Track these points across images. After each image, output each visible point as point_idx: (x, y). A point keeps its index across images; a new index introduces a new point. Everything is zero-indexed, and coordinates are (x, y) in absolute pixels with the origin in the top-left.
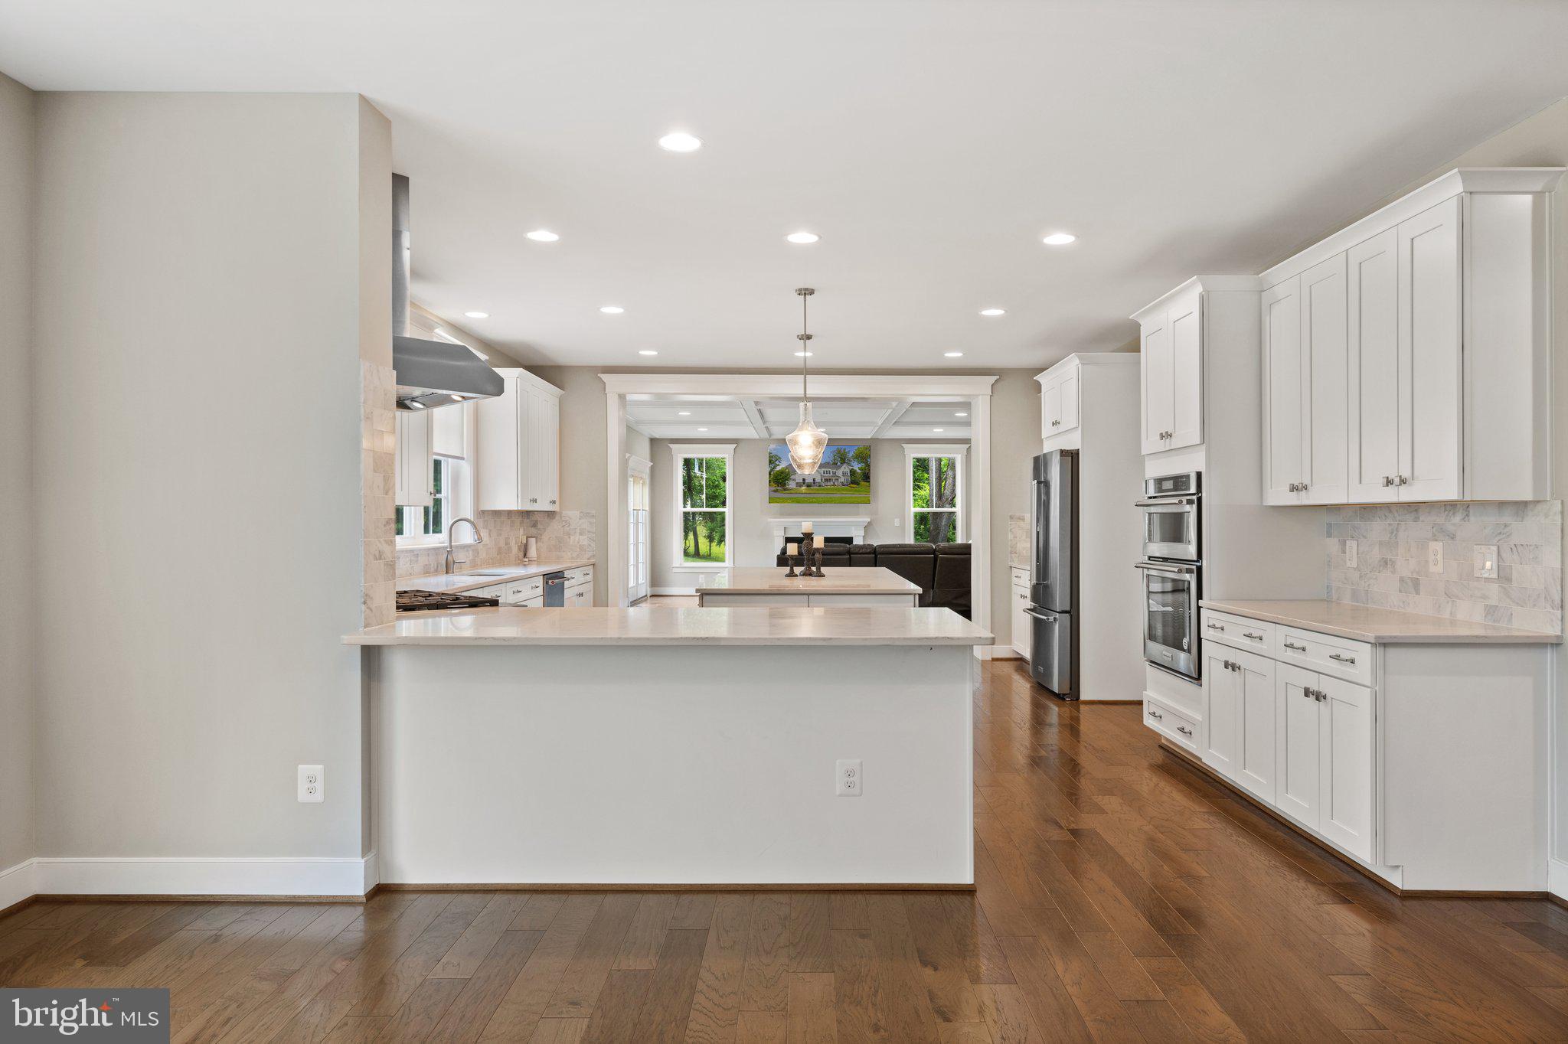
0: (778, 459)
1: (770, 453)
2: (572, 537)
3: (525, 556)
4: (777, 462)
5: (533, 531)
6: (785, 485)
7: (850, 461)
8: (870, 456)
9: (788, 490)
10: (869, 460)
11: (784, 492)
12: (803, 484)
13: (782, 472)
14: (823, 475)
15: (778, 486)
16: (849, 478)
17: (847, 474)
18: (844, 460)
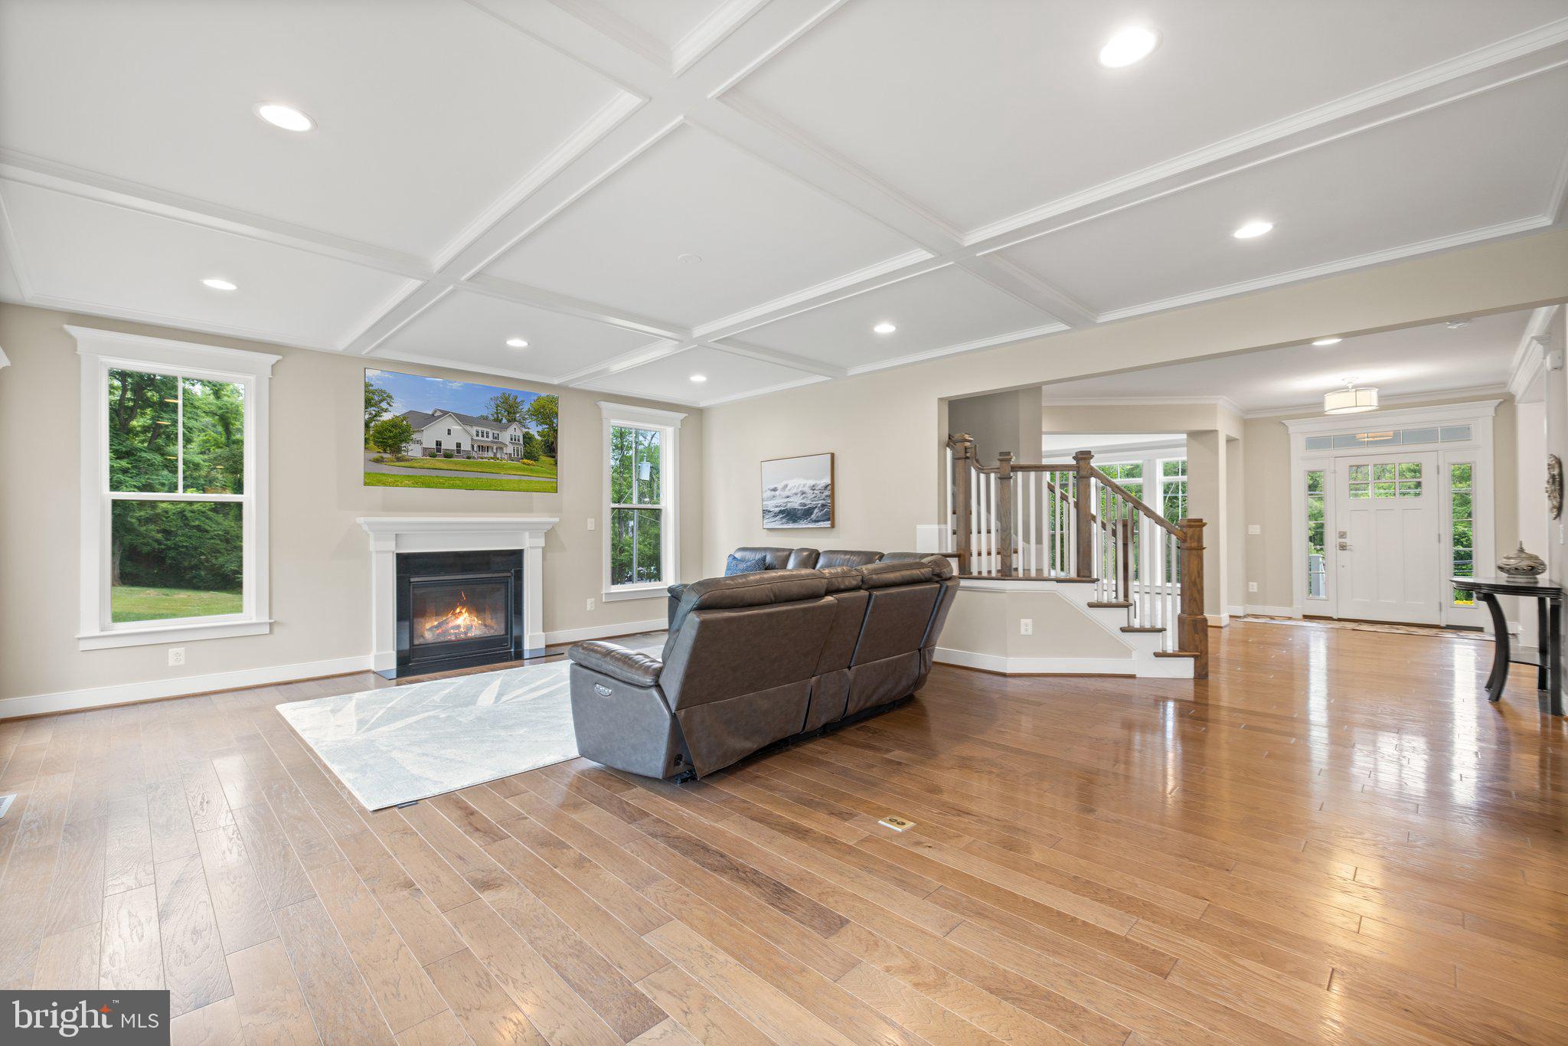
0: (386, 397)
4: (384, 405)
6: (399, 450)
7: (524, 419)
8: (557, 414)
9: (407, 460)
10: (555, 421)
11: (397, 464)
12: (437, 451)
13: (394, 424)
14: (475, 438)
15: (385, 451)
16: (521, 448)
17: (519, 441)
18: (514, 415)
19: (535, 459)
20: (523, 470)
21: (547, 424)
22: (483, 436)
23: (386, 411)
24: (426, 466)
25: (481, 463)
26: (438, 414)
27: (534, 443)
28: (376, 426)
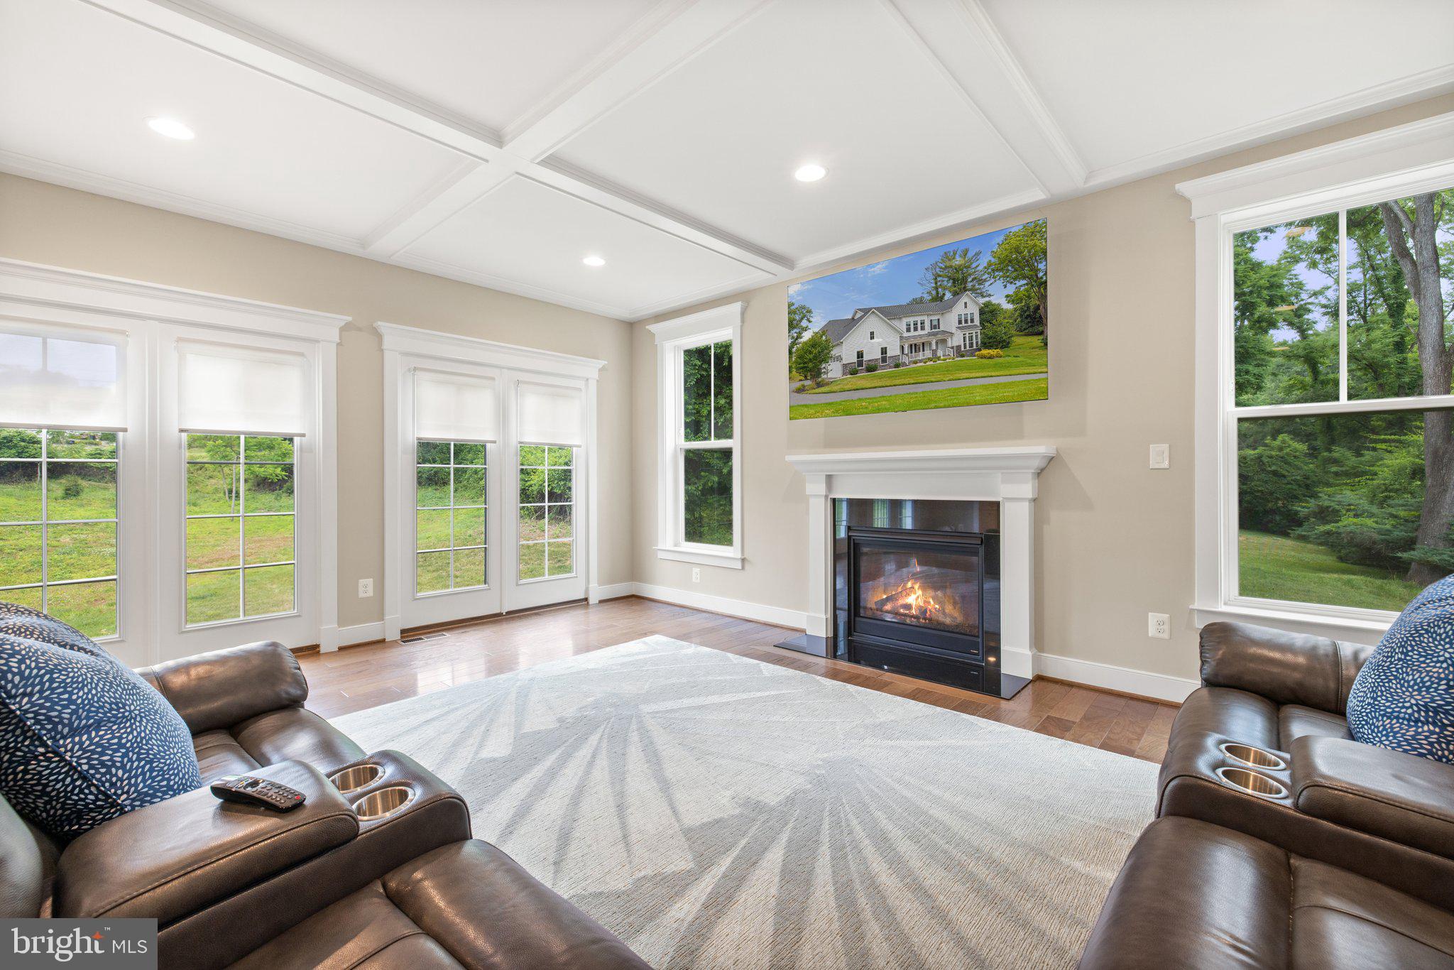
6: (819, 373)
7: (981, 282)
8: (1045, 252)
9: (827, 384)
10: (1041, 266)
11: (817, 391)
12: (861, 366)
13: (814, 343)
14: (906, 334)
16: (977, 332)
17: (972, 321)
18: (964, 280)
19: (1004, 344)
20: (982, 368)
21: (1024, 278)
22: (916, 329)
23: (806, 329)
24: (847, 387)
25: (916, 371)
26: (858, 316)
27: (1000, 319)
28: (797, 350)
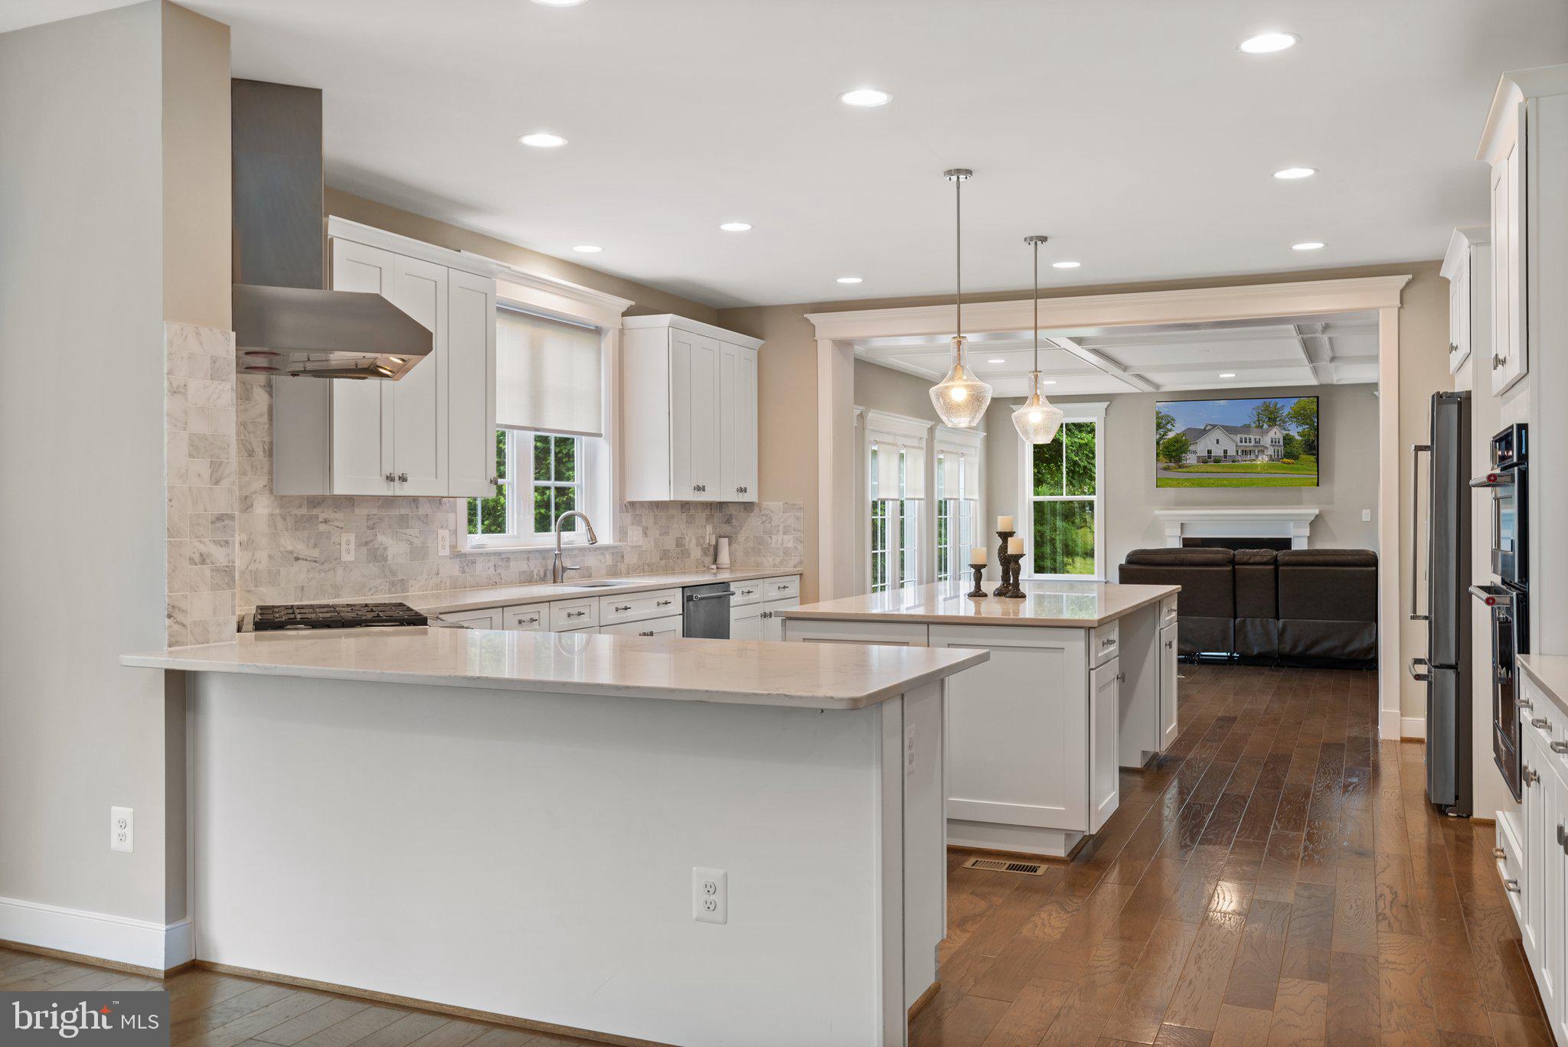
0: (1170, 420)
1: (1158, 413)
2: (774, 537)
3: (715, 561)
4: (1169, 426)
5: (726, 529)
6: (1180, 460)
7: (1285, 422)
8: (1318, 413)
9: (1186, 467)
10: (1320, 419)
11: (1179, 470)
12: (1209, 459)
13: (1176, 440)
14: (1240, 444)
15: (1170, 461)
16: (1281, 449)
17: (1279, 442)
18: (1275, 420)
19: (1296, 457)
20: (1283, 469)
21: (1310, 424)
22: (1246, 442)
23: (1170, 430)
24: (1200, 470)
25: (1245, 466)
26: (1209, 428)
27: (1294, 444)
28: (1162, 443)
